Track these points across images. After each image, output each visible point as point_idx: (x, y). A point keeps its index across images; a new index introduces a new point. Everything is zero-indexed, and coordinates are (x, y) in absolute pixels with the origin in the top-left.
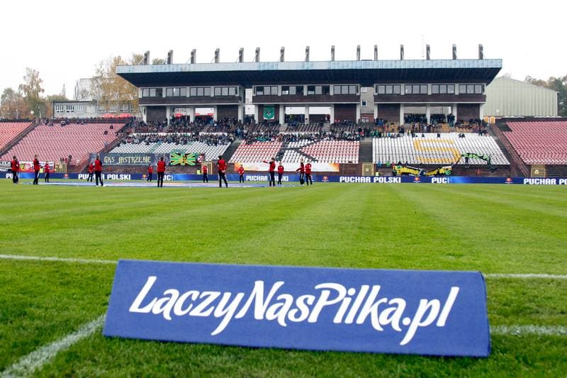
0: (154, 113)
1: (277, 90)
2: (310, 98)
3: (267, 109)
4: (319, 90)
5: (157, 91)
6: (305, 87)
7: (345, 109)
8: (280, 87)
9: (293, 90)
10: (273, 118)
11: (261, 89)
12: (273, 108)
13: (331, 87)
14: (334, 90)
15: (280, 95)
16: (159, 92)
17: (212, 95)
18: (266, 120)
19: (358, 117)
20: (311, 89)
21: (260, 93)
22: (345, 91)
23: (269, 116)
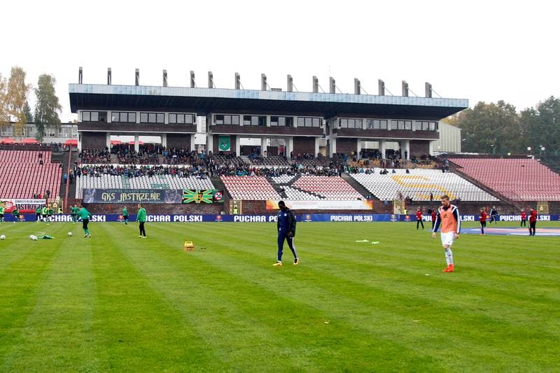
0: (91, 141)
1: (239, 120)
2: (273, 129)
3: (223, 140)
4: (282, 121)
5: (99, 115)
6: (269, 118)
7: (305, 142)
8: (242, 116)
9: (255, 120)
10: (229, 150)
11: (221, 118)
12: (229, 139)
13: (295, 118)
14: (298, 122)
15: (241, 124)
16: (103, 117)
17: (167, 122)
18: (222, 152)
19: (317, 151)
20: (273, 119)
21: (220, 122)
22: (308, 124)
23: (225, 147)
